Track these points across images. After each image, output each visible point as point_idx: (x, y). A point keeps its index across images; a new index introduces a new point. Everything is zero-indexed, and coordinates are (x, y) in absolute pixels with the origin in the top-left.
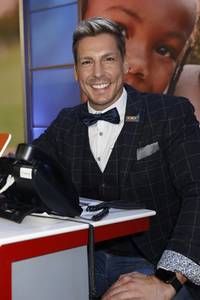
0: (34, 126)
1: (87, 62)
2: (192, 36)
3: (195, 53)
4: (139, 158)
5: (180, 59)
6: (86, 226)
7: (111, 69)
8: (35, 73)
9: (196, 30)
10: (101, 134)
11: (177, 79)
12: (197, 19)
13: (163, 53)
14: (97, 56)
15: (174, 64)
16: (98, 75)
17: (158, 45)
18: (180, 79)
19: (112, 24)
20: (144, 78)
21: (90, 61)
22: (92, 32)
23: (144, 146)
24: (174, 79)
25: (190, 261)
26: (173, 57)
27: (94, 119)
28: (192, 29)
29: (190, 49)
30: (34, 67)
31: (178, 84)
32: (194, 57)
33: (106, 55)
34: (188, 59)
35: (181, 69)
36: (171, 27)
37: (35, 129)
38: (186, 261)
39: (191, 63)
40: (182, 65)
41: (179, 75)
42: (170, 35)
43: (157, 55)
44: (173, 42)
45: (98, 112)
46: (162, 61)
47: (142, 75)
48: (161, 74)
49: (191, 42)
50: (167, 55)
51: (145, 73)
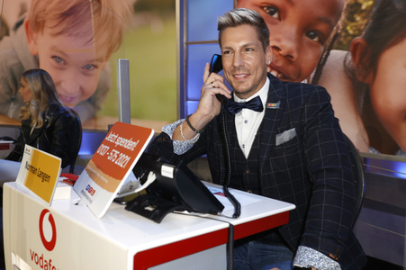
0: (187, 100)
1: (228, 52)
2: (340, 23)
3: (342, 39)
4: (277, 144)
5: (328, 44)
6: (227, 225)
7: (251, 59)
8: (190, 47)
9: (343, 17)
10: (246, 122)
11: (324, 63)
12: (345, 6)
13: (312, 37)
14: (237, 46)
15: (322, 48)
16: (237, 64)
17: (307, 29)
18: (327, 63)
19: (254, 16)
20: (294, 60)
21: (230, 50)
22: (233, 23)
23: (282, 132)
24: (321, 64)
25: (321, 254)
26: (321, 41)
27: (239, 108)
28: (339, 16)
29: (337, 35)
30: (190, 41)
31: (325, 68)
32: (340, 43)
33: (245, 46)
34: (335, 44)
35: (328, 54)
36: (320, 12)
37: (189, 102)
38: (318, 255)
39: (337, 49)
40: (329, 50)
41: (325, 60)
42: (319, 20)
43: (306, 39)
44: (322, 27)
45: (243, 101)
46: (311, 45)
47: (292, 57)
48: (309, 57)
49: (338, 28)
50: (316, 39)
51: (295, 55)
